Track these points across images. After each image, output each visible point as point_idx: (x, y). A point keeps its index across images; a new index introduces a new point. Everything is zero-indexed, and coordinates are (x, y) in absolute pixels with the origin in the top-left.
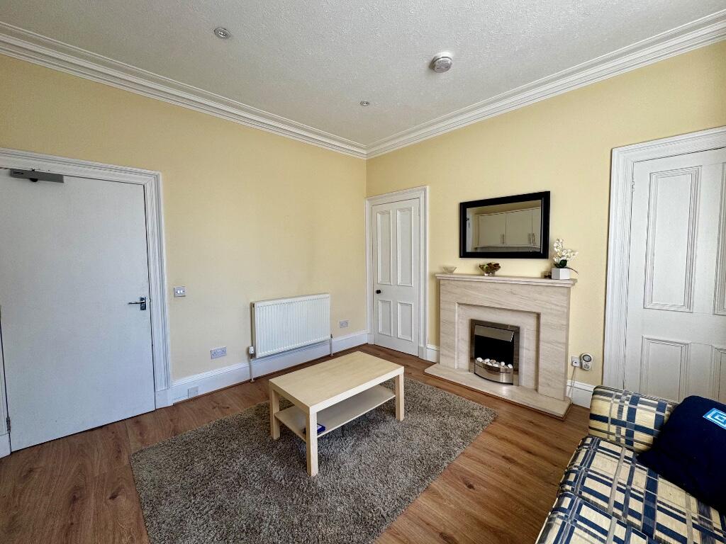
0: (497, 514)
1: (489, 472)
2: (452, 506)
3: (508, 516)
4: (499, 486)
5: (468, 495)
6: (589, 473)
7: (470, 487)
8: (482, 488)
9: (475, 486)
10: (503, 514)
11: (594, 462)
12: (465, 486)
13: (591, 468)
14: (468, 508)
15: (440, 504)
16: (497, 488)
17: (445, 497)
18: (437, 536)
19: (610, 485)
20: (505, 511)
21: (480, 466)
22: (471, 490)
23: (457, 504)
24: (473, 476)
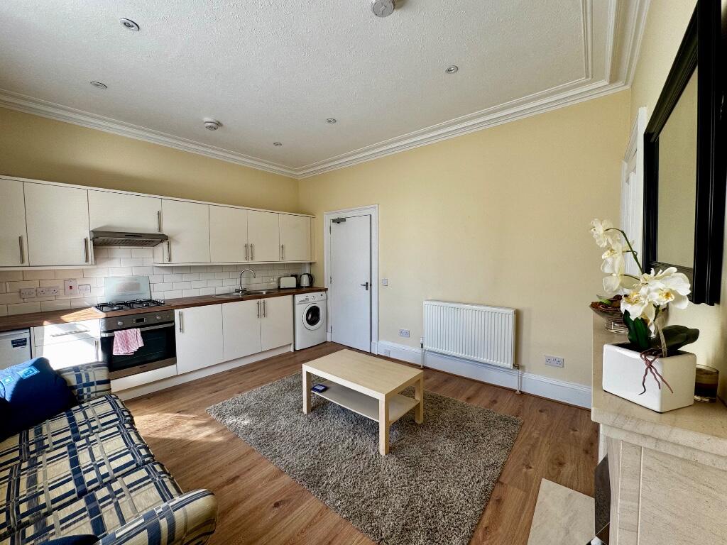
0: (239, 520)
1: (294, 528)
2: (260, 487)
3: (235, 529)
4: (271, 532)
5: (267, 500)
6: (150, 480)
7: (277, 505)
8: (273, 515)
9: (277, 509)
10: (238, 525)
11: (156, 492)
12: (278, 500)
13: (153, 484)
14: (254, 497)
15: (264, 479)
16: (269, 530)
17: (270, 483)
18: (238, 474)
19: (129, 486)
20: (239, 529)
21: (305, 520)
22: (273, 505)
23: (260, 490)
24: (291, 511)
